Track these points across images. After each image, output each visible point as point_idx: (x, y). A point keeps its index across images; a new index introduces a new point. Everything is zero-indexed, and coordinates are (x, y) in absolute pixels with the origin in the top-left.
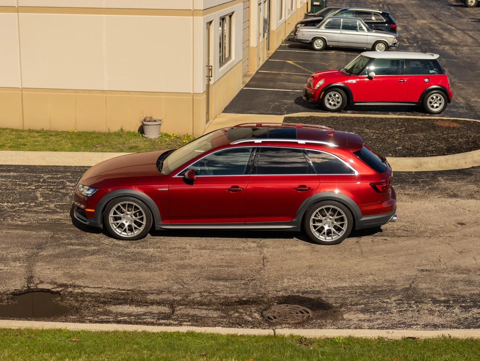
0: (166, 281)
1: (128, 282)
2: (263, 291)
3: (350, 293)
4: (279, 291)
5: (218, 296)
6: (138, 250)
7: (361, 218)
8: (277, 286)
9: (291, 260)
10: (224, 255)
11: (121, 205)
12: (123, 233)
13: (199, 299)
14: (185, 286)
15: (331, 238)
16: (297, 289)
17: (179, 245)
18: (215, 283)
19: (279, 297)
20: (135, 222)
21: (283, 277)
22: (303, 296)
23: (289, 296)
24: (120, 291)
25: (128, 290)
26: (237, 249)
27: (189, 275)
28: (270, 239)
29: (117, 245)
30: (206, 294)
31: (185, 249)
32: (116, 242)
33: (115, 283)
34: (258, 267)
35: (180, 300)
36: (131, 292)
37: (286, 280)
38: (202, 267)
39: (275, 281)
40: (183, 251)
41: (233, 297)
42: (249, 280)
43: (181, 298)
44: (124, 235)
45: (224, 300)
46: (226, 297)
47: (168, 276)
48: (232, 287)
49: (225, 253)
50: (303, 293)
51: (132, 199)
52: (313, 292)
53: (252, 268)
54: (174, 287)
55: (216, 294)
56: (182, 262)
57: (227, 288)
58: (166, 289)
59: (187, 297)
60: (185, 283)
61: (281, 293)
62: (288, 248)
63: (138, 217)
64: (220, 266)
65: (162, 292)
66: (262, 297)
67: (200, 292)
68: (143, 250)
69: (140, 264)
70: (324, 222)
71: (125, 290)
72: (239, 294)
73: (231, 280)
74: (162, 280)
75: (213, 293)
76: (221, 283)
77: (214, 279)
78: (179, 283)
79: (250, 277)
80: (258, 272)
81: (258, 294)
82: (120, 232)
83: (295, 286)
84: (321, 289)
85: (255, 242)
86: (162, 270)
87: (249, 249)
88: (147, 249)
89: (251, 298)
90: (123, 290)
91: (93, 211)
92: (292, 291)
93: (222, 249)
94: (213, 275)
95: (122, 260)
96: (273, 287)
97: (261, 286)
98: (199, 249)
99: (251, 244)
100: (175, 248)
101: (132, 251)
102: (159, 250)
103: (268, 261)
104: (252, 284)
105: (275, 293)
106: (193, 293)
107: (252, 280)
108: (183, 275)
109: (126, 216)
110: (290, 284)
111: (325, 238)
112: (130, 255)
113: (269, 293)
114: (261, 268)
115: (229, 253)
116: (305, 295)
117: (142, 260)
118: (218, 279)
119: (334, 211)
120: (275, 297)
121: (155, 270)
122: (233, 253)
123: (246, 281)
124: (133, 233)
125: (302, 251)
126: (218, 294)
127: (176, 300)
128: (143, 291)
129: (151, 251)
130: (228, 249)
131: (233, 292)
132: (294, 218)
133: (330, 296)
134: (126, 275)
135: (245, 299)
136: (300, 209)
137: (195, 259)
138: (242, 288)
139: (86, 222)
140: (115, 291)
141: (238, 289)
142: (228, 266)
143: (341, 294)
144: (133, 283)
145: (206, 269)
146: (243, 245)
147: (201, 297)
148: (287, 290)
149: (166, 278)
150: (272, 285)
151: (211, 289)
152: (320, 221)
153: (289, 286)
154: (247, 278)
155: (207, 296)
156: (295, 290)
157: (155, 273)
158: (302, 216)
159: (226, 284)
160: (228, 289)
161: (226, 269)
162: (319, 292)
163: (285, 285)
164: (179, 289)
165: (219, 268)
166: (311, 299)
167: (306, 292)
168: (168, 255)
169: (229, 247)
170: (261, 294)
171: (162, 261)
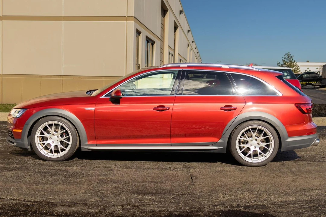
0: (83, 193)
1: (38, 194)
2: (197, 205)
3: (302, 207)
4: (215, 206)
5: (144, 209)
6: (60, 168)
7: (287, 139)
8: (212, 201)
9: (221, 177)
10: (150, 173)
11: (49, 125)
12: (49, 154)
13: (119, 212)
14: (105, 199)
15: (257, 159)
16: (237, 203)
17: (104, 165)
18: (140, 197)
19: (217, 212)
20: (62, 143)
21: (216, 192)
22: (246, 211)
23: (229, 210)
24: (24, 203)
25: (35, 202)
26: (163, 169)
27: (111, 189)
28: (195, 163)
29: (41, 164)
30: (128, 207)
31: (110, 168)
32: (42, 162)
33: (22, 194)
34: (187, 183)
35: (97, 213)
36: (37, 203)
37: (221, 195)
38: (125, 182)
39: (209, 195)
40: (107, 169)
41: (161, 211)
42: (178, 195)
43: (97, 211)
44: (50, 155)
45: (151, 214)
46: (153, 211)
47: (86, 189)
48: (160, 201)
49: (151, 171)
50: (245, 207)
51: (59, 118)
52: (257, 207)
53: (180, 184)
54: (92, 200)
55: (141, 207)
56: (105, 178)
57: (154, 201)
58: (81, 201)
59: (105, 210)
60: (105, 196)
61: (218, 207)
62: (215, 169)
63: (65, 138)
64: (145, 182)
65: (75, 204)
66: (197, 211)
67: (122, 206)
68: (67, 168)
69: (58, 178)
70: (250, 143)
71: (31, 201)
72: (168, 208)
73: (158, 194)
74: (79, 192)
75: (137, 206)
76: (147, 197)
77: (138, 193)
78: (98, 196)
79: (179, 191)
80: (188, 188)
81: (191, 208)
82: (46, 153)
83: (234, 200)
84: (266, 203)
85: (180, 164)
86: (81, 183)
87: (176, 169)
88: (71, 168)
89: (183, 212)
90: (29, 201)
91: (20, 131)
92: (232, 205)
93: (148, 169)
94: (138, 190)
95: (41, 175)
96: (208, 201)
97: (193, 201)
98: (124, 168)
99: (177, 166)
100: (100, 167)
101: (55, 168)
102: (83, 168)
103: (197, 179)
104: (182, 198)
105: (211, 207)
106: (114, 206)
107: (182, 195)
108: (104, 189)
109: (53, 137)
110: (227, 198)
111: (251, 160)
112: (50, 171)
113: (204, 208)
114: (190, 184)
115: (154, 171)
116: (247, 210)
117: (63, 175)
118: (144, 193)
119: (260, 131)
120: (212, 211)
121: (74, 183)
122: (159, 171)
123: (175, 196)
124: (59, 154)
125: (229, 171)
126: (143, 208)
127: (91, 213)
128: (53, 202)
129: (75, 168)
130: (154, 169)
131: (162, 205)
132: (220, 138)
133: (279, 210)
134: (39, 187)
135: (177, 213)
136: (225, 129)
137: (119, 175)
138: (172, 202)
139: (13, 143)
140: (18, 202)
141: (167, 203)
142: (154, 182)
143: (292, 208)
144: (44, 195)
145: (131, 184)
146: (169, 166)
147: (123, 210)
148: (225, 205)
149: (84, 191)
150: (207, 200)
151: (135, 202)
152: (246, 142)
153: (227, 200)
154: (177, 193)
155: (130, 209)
156: (235, 205)
157: (72, 186)
158: (228, 136)
159: (154, 197)
160: (155, 203)
161: (153, 184)
162: (263, 206)
163: (221, 199)
164: (97, 201)
165: (145, 183)
166: (257, 214)
167: (249, 207)
168: (91, 172)
169: (155, 167)
170: (195, 208)
171: (84, 176)
